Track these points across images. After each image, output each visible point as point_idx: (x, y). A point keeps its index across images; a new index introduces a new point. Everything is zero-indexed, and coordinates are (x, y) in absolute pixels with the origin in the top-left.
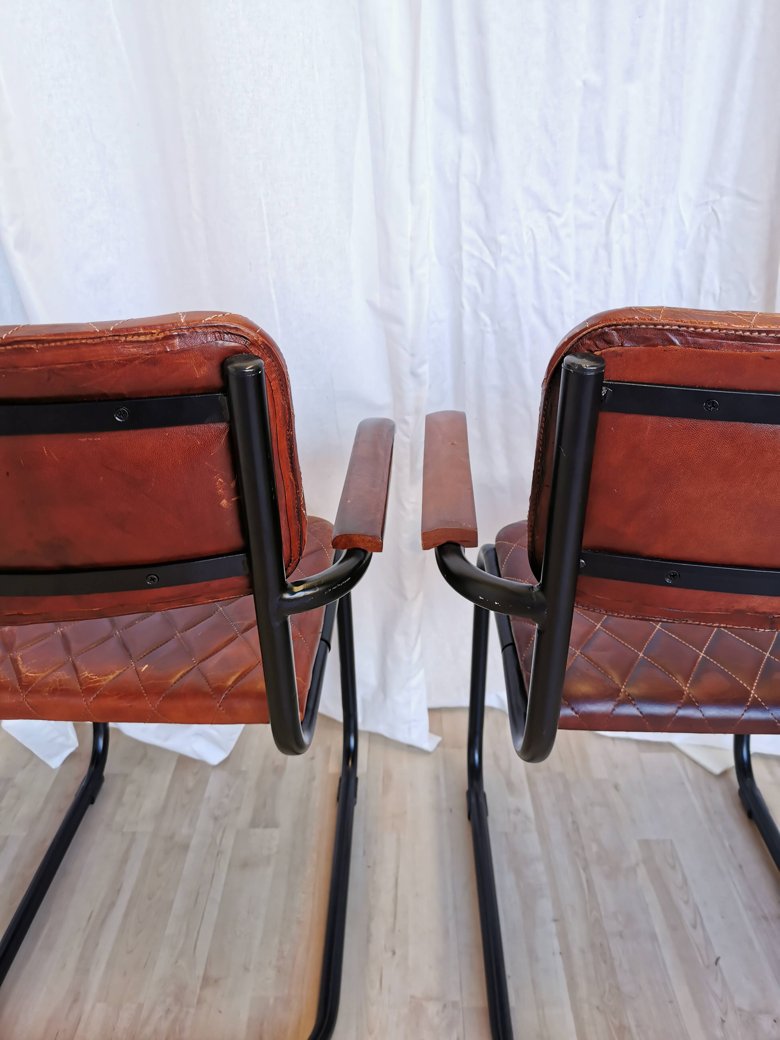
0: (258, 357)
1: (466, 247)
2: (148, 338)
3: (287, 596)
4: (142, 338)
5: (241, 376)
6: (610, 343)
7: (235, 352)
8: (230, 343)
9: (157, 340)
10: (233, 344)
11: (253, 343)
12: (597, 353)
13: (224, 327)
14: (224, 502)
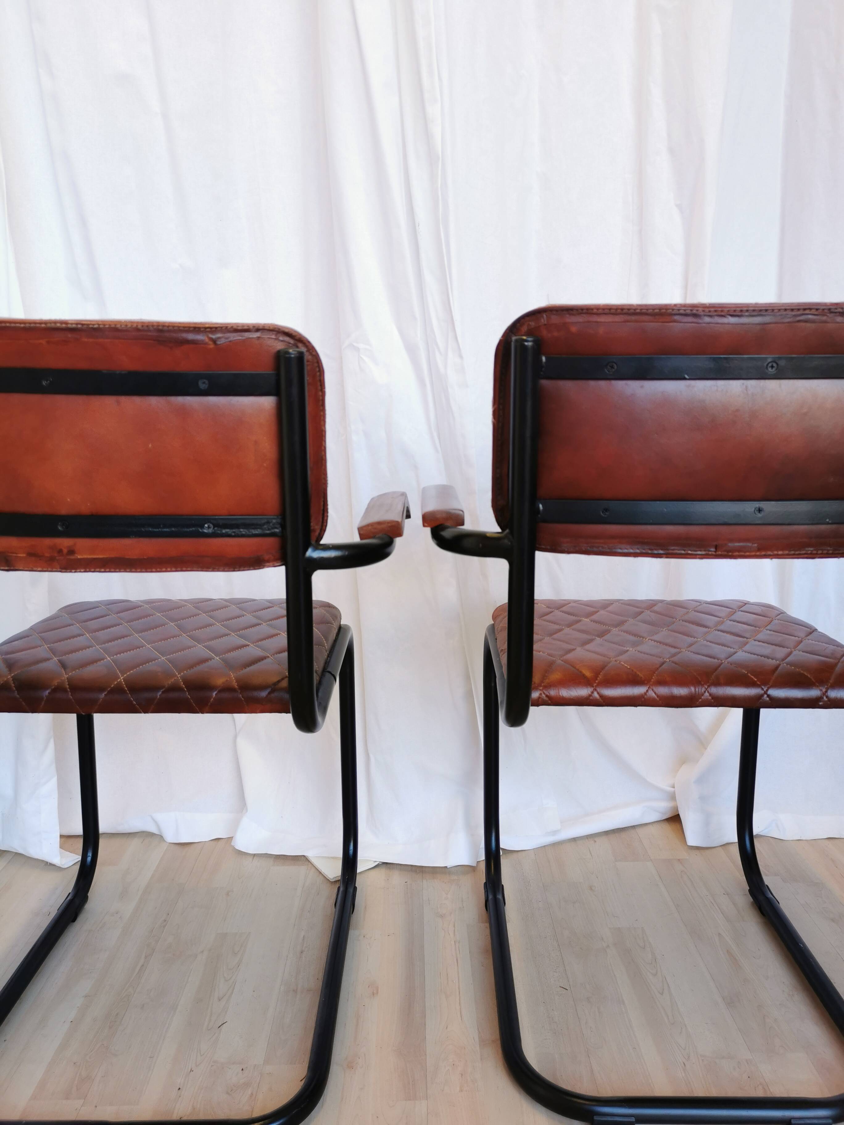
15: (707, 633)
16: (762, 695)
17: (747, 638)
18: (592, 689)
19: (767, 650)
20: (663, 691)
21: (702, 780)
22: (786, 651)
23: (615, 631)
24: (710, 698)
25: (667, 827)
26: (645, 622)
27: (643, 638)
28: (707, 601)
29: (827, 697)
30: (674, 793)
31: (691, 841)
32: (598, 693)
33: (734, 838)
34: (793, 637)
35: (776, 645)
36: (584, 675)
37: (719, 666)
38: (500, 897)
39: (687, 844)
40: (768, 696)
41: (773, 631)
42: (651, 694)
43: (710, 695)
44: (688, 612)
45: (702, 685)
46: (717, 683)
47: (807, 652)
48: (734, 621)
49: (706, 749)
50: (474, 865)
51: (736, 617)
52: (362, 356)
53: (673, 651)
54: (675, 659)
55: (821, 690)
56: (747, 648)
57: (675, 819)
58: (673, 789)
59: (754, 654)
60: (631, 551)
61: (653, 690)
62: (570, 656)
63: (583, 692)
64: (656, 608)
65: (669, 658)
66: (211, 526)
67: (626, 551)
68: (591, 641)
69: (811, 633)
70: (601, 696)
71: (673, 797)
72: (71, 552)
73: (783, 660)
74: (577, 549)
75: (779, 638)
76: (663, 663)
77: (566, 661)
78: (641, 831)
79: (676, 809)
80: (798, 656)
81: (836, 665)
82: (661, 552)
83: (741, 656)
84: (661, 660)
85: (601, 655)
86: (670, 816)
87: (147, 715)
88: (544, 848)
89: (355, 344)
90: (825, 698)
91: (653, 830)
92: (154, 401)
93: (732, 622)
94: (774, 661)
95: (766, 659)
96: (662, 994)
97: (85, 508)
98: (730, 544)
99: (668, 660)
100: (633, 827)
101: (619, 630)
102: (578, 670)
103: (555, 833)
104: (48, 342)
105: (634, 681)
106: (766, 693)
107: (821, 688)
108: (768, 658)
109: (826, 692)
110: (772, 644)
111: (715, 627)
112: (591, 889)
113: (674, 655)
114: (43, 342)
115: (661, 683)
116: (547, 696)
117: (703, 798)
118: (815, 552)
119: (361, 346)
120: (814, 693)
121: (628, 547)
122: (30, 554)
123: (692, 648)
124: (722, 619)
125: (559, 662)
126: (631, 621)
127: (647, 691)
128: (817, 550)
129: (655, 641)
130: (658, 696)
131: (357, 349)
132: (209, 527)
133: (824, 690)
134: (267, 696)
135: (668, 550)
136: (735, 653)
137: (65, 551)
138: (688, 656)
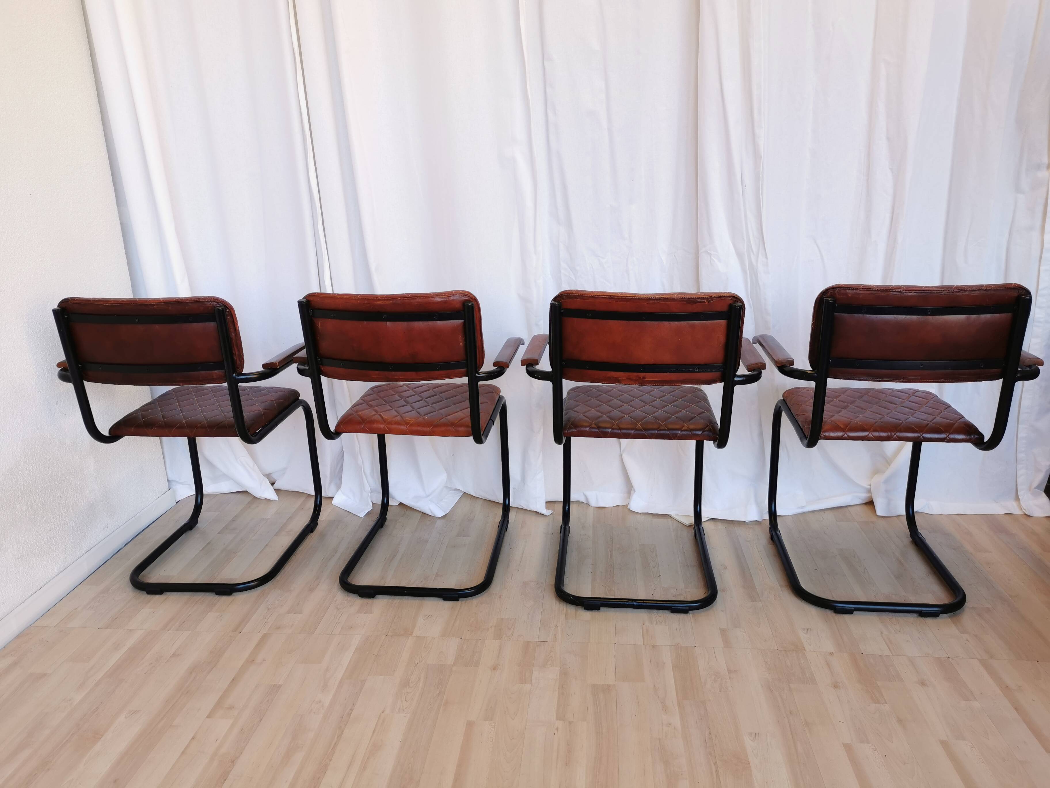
0: (473, 302)
1: (563, 271)
2: (445, 296)
3: (477, 375)
4: (444, 296)
5: (468, 306)
6: (563, 299)
7: (466, 300)
8: (465, 298)
9: (447, 297)
10: (467, 298)
11: (472, 298)
12: (561, 301)
13: (464, 294)
14: (461, 344)
15: (896, 407)
16: (920, 437)
17: (915, 411)
18: (844, 433)
19: (925, 416)
20: (876, 434)
21: (887, 481)
22: (933, 417)
23: (851, 406)
24: (897, 437)
25: (865, 507)
26: (864, 401)
27: (865, 410)
28: (897, 389)
29: (949, 438)
30: (870, 489)
31: (879, 513)
32: (847, 435)
33: (904, 512)
34: (938, 410)
35: (929, 414)
36: (840, 427)
37: (901, 424)
38: (778, 533)
39: (876, 514)
40: (923, 437)
41: (929, 407)
42: (871, 435)
43: (897, 436)
44: (886, 397)
45: (894, 432)
46: (900, 431)
47: (942, 418)
48: (910, 401)
49: (890, 465)
50: (761, 521)
51: (911, 399)
52: (713, 258)
53: (880, 416)
54: (881, 420)
55: (946, 435)
56: (915, 415)
57: (870, 503)
58: (869, 487)
59: (918, 418)
60: (868, 379)
61: (871, 434)
62: (833, 419)
63: (840, 434)
64: (870, 394)
65: (879, 420)
66: (698, 368)
67: (865, 379)
68: (840, 411)
69: (947, 408)
70: (848, 436)
71: (869, 491)
72: (644, 378)
73: (931, 421)
74: (845, 378)
75: (931, 411)
76: (876, 422)
77: (832, 421)
78: (850, 508)
79: (872, 498)
80: (938, 419)
81: (954, 424)
82: (881, 380)
83: (912, 419)
84: (875, 421)
85: (848, 418)
86: (867, 501)
87: (651, 440)
88: (796, 515)
89: (708, 251)
90: (948, 438)
91: (858, 508)
92: (683, 323)
93: (908, 402)
94: (927, 422)
95: (923, 421)
96: (864, 573)
97: (651, 361)
98: (909, 377)
99: (878, 421)
100: (846, 507)
101: (853, 406)
102: (838, 425)
103: (802, 507)
104: (647, 304)
105: (863, 430)
106: (922, 435)
107: (946, 434)
108: (924, 420)
109: (949, 435)
110: (927, 414)
111: (900, 404)
112: (825, 533)
113: (881, 419)
114: (646, 303)
115: (875, 431)
116: (824, 435)
117: (887, 491)
118: (944, 380)
119: (712, 253)
120: (943, 436)
121: (866, 378)
122: (628, 379)
123: (889, 415)
124: (903, 400)
125: (829, 421)
126: (858, 401)
127: (869, 434)
128: (945, 380)
129: (871, 411)
130: (873, 436)
131: (710, 254)
132: (697, 369)
133: (948, 435)
134: (702, 433)
135: (883, 379)
136: (909, 417)
137: (641, 378)
138: (887, 419)
